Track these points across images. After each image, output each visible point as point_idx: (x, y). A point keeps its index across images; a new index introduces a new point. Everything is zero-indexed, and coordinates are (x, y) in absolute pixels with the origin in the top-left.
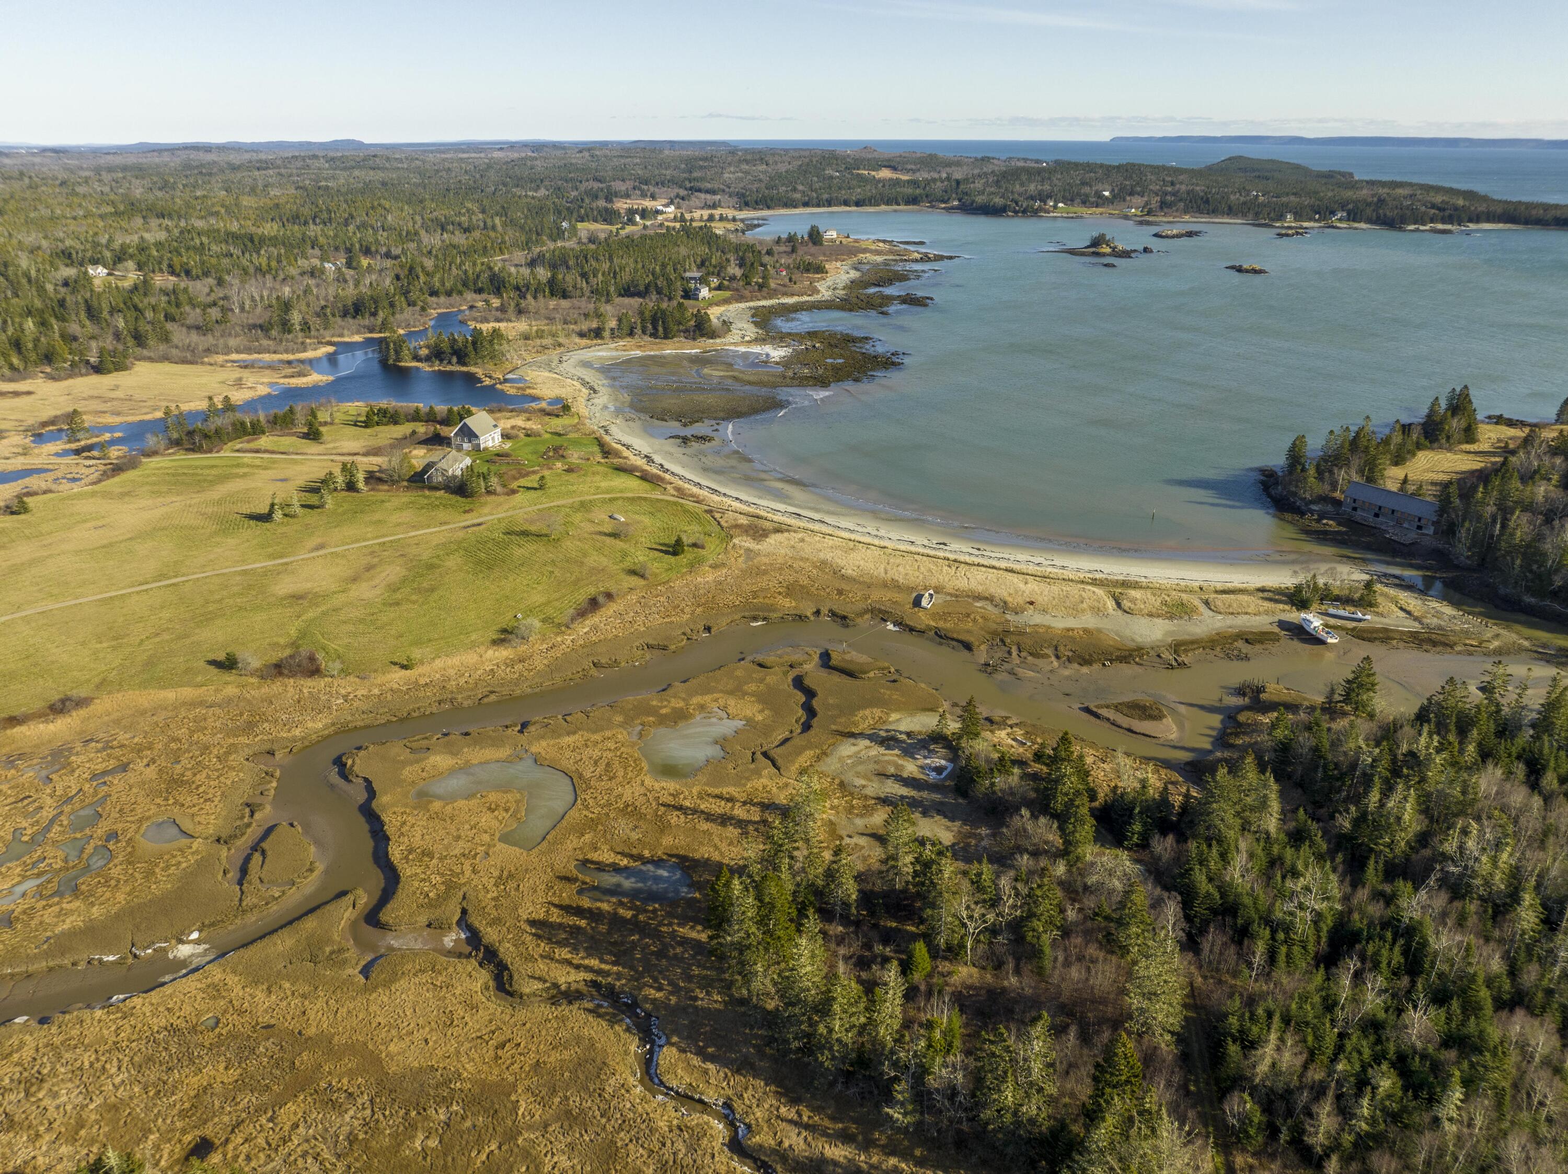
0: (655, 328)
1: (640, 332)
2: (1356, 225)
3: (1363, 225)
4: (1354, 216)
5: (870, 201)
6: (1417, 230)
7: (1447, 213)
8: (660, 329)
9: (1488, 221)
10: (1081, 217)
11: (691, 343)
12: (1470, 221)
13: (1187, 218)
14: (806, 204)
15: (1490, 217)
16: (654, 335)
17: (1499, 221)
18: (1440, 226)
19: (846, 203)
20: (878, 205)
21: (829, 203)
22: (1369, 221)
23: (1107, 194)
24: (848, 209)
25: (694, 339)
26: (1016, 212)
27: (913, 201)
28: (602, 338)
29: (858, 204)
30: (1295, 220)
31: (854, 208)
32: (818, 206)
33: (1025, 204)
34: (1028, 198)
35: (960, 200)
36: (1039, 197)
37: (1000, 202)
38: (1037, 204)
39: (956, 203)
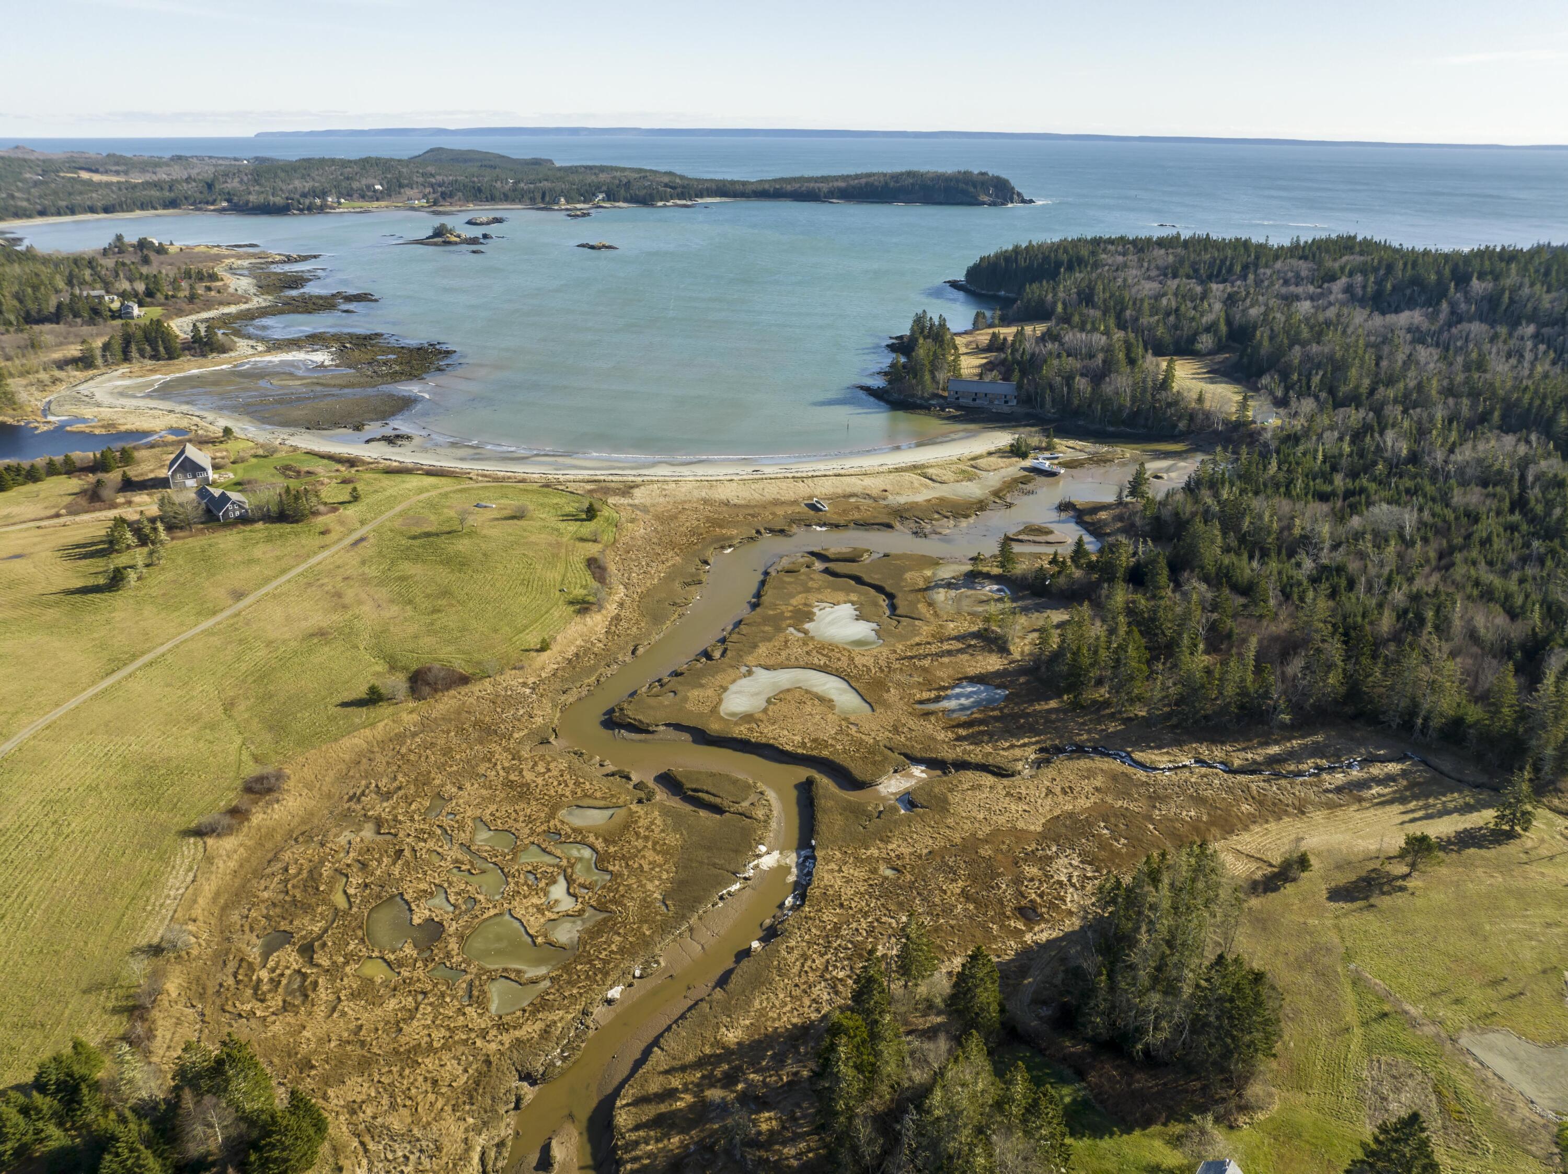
0: (155, 349)
1: (137, 355)
2: (617, 204)
3: (621, 204)
4: (611, 196)
5: (121, 205)
6: (665, 206)
7: (679, 190)
8: (161, 349)
9: (709, 196)
10: (370, 211)
11: (201, 360)
12: (697, 196)
13: (471, 206)
14: (42, 213)
15: (711, 193)
16: (155, 357)
17: (716, 196)
18: (679, 202)
19: (92, 210)
20: (132, 211)
21: (72, 211)
22: (626, 200)
23: (378, 187)
24: (96, 216)
25: (204, 355)
26: (301, 210)
27: (172, 204)
28: (96, 367)
29: (106, 210)
30: (568, 202)
31: (102, 216)
32: (59, 214)
33: (307, 202)
34: (304, 195)
35: (229, 201)
36: (314, 193)
37: (278, 200)
38: (318, 201)
39: (225, 204)
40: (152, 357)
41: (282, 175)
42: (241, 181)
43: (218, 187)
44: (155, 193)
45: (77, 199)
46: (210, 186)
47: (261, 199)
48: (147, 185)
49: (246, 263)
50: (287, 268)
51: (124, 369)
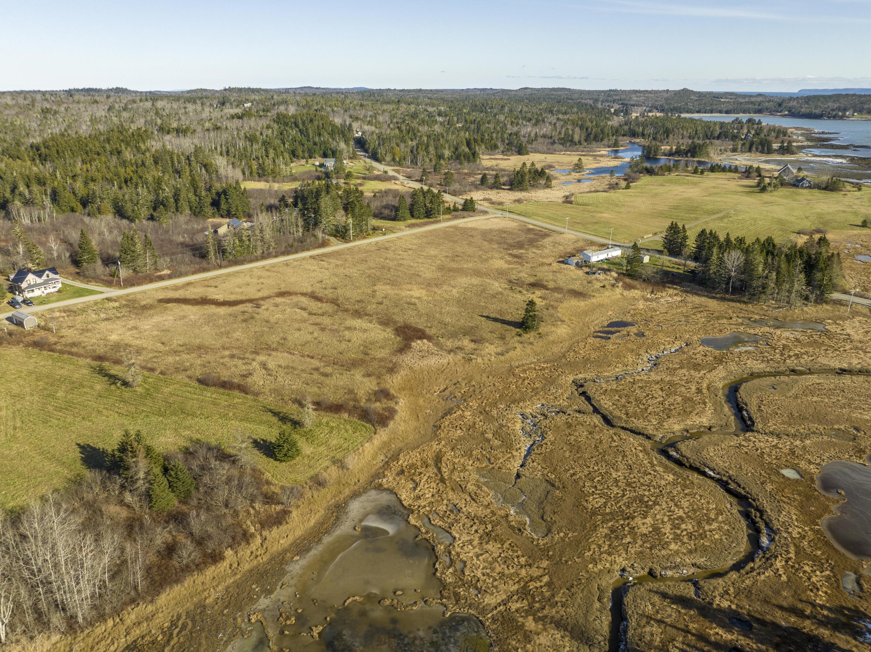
1: (755, 151)
11: (784, 156)
16: (764, 152)
19: (720, 112)
21: (712, 112)
25: (786, 154)
26: (829, 117)
27: (759, 112)
28: (739, 152)
33: (834, 113)
34: (833, 110)
35: (789, 111)
36: (839, 109)
37: (818, 111)
38: (840, 114)
39: (786, 113)
40: (761, 152)
41: (822, 100)
42: (798, 103)
43: (784, 105)
44: (751, 106)
45: (715, 107)
46: (780, 105)
47: (808, 111)
48: (746, 103)
49: (800, 132)
50: (821, 136)
51: (748, 154)
